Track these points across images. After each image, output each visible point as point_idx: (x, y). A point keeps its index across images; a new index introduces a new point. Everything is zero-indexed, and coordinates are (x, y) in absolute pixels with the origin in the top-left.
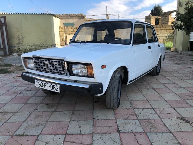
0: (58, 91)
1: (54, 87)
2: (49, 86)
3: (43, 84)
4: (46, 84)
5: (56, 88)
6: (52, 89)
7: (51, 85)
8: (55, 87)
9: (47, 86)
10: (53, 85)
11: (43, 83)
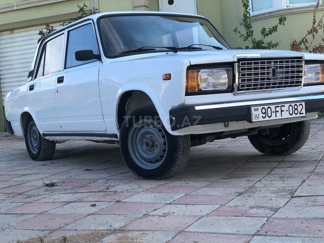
0: (303, 113)
1: (295, 109)
2: (285, 111)
3: (273, 110)
4: (278, 109)
5: (300, 108)
6: (291, 113)
7: (291, 107)
8: (297, 109)
9: (282, 111)
10: (293, 105)
11: (273, 107)
